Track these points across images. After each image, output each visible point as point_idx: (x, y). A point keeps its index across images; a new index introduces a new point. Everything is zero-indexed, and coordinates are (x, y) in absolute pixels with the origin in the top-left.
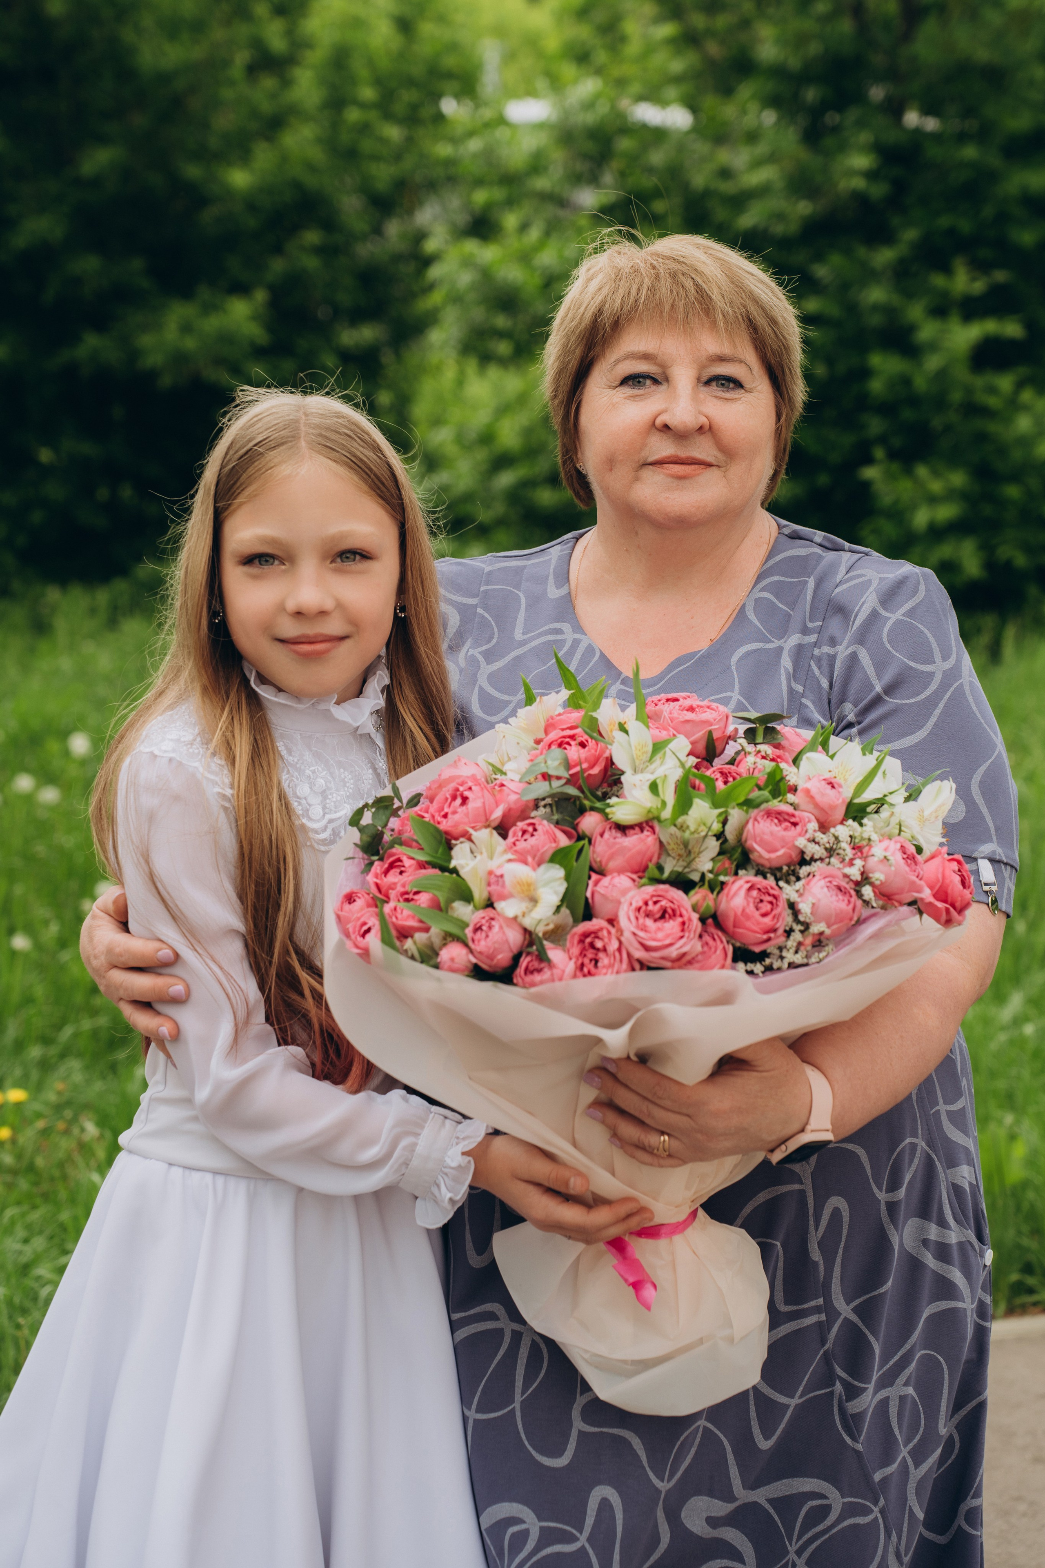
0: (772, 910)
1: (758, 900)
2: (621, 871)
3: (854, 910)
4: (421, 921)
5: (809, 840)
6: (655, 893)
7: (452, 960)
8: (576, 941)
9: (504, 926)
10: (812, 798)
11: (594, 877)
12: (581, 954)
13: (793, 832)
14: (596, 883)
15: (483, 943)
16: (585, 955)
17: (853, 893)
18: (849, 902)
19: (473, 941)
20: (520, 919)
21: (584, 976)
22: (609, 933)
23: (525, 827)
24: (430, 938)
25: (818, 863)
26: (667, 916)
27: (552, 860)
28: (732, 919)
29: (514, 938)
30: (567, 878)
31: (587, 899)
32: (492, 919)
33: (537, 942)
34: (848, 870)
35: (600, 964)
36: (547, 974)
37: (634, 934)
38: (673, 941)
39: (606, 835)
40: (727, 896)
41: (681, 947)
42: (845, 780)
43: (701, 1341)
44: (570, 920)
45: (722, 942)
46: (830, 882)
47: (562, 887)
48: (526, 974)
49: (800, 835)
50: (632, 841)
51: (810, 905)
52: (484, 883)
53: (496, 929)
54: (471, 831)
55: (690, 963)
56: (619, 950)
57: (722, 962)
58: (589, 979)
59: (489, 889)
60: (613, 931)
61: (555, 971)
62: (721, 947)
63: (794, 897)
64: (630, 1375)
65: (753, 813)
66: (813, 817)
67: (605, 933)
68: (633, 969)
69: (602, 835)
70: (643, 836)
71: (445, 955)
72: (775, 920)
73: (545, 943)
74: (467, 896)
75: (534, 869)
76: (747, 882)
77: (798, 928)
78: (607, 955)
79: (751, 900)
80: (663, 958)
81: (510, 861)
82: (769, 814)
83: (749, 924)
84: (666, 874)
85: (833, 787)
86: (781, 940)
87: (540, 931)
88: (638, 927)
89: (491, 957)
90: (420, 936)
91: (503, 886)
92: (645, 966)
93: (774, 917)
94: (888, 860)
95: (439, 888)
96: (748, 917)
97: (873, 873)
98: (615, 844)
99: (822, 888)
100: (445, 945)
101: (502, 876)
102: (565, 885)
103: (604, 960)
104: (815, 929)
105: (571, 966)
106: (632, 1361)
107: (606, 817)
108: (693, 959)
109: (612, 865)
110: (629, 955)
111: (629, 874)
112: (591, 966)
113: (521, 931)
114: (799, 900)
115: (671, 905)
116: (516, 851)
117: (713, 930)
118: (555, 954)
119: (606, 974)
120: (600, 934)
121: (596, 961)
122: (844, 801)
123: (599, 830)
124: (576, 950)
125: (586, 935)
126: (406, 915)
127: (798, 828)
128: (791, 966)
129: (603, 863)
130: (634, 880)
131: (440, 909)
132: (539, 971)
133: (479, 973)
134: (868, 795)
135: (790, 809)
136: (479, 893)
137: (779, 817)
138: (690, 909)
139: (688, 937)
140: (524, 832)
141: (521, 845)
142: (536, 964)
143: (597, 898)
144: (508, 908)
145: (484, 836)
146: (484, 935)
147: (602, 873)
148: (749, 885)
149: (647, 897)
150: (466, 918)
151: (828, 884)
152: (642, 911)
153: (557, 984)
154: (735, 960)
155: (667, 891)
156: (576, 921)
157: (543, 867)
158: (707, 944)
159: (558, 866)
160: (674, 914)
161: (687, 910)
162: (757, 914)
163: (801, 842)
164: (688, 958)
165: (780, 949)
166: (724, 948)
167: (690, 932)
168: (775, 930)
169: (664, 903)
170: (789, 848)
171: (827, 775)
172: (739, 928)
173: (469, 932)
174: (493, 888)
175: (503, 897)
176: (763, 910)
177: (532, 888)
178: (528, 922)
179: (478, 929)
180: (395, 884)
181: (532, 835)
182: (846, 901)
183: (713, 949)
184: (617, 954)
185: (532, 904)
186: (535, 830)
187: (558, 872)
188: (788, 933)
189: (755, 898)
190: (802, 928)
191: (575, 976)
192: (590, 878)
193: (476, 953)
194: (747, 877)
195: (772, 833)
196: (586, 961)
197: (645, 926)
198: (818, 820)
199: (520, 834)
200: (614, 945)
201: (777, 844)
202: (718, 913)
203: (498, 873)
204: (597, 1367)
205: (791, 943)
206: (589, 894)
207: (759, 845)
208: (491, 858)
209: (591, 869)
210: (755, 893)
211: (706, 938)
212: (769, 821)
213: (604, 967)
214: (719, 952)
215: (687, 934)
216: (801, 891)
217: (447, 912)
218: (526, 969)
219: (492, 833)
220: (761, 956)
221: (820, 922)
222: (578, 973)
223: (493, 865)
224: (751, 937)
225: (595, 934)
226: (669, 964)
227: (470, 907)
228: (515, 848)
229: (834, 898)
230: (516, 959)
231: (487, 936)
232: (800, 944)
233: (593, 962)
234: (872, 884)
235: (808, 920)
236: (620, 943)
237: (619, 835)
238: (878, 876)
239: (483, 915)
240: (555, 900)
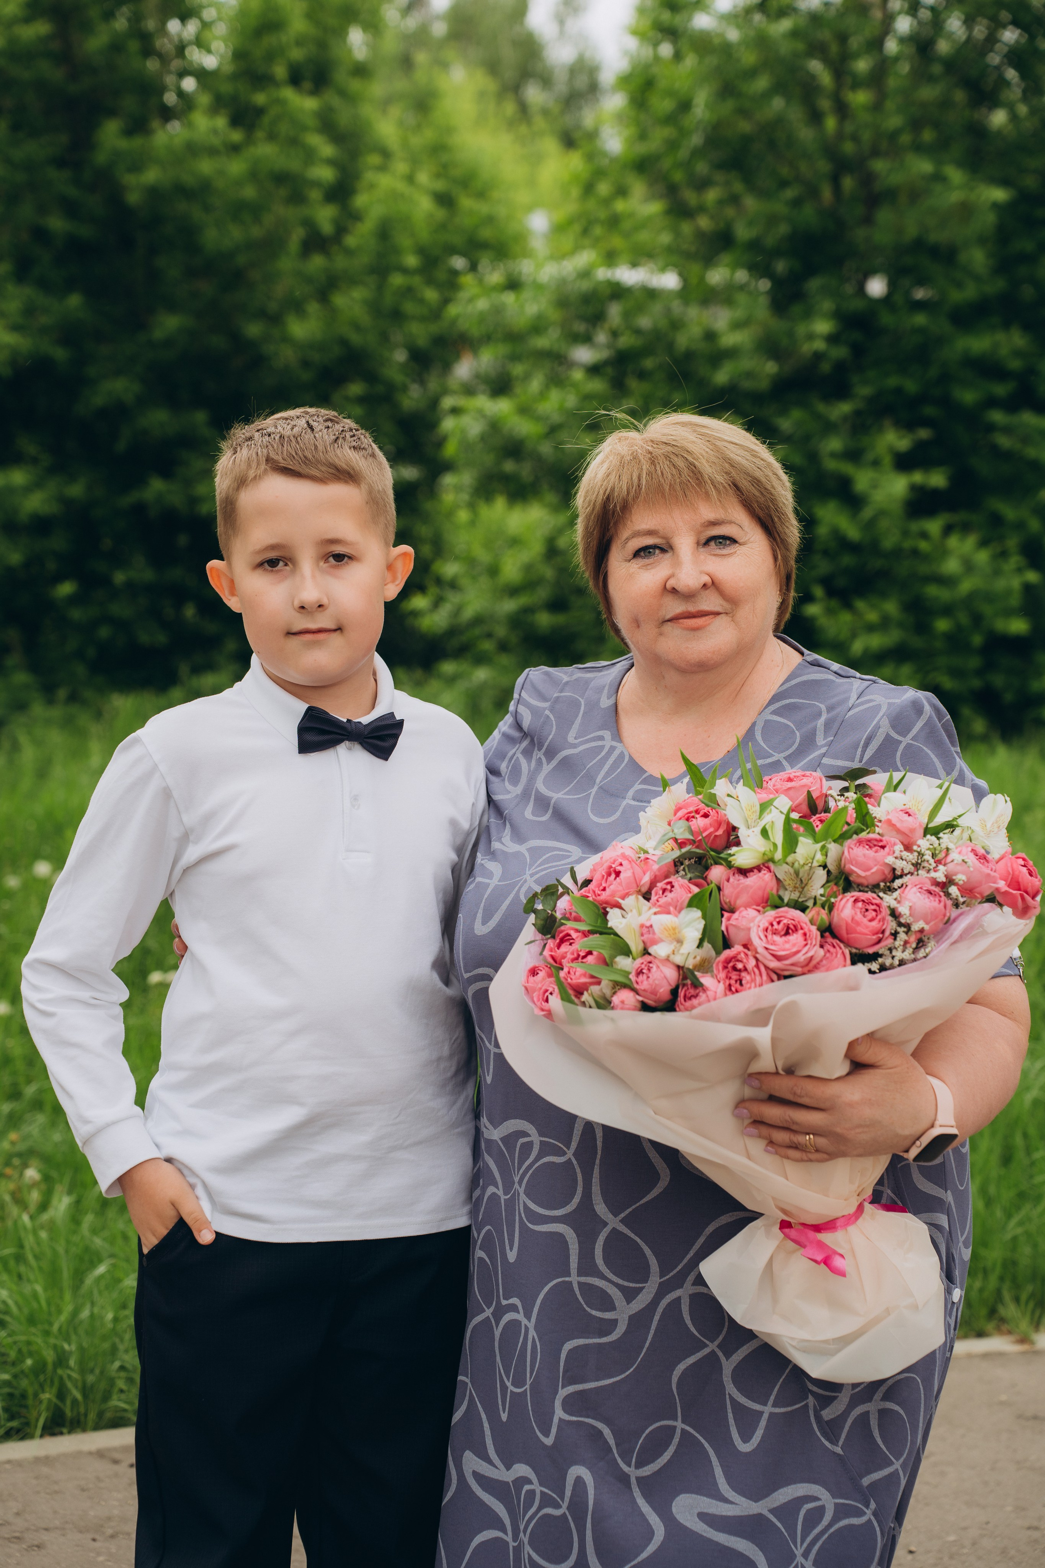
0: (877, 916)
1: (864, 910)
2: (747, 906)
3: (945, 907)
4: (592, 977)
5: (896, 858)
6: (777, 915)
7: (623, 1002)
8: (720, 968)
9: (660, 965)
10: (894, 826)
11: (726, 915)
12: (727, 977)
13: (882, 852)
14: (729, 919)
15: (645, 983)
16: (730, 978)
17: (942, 894)
18: (940, 901)
19: (637, 983)
20: (672, 958)
21: (733, 993)
22: (746, 955)
23: (665, 886)
24: (601, 990)
25: (909, 876)
26: (790, 931)
27: (690, 905)
28: (844, 928)
29: (671, 975)
30: (704, 917)
31: (723, 932)
32: (650, 962)
33: (689, 975)
34: (933, 874)
35: (743, 982)
36: (703, 996)
37: (766, 949)
38: (800, 949)
39: (731, 880)
40: (838, 910)
41: (806, 953)
42: (919, 810)
43: (888, 1311)
44: (713, 953)
45: (841, 948)
46: (921, 888)
47: (701, 924)
48: (685, 1001)
49: (889, 854)
50: (753, 880)
51: (908, 908)
52: (638, 934)
53: (654, 969)
54: (621, 901)
55: (816, 968)
56: (757, 966)
57: (843, 963)
58: (737, 995)
59: (642, 938)
60: (749, 953)
61: (708, 993)
62: (840, 952)
63: (893, 904)
64: (833, 1353)
65: (848, 843)
66: (898, 841)
67: (742, 955)
68: (772, 981)
69: (728, 880)
70: (761, 874)
71: (616, 1000)
72: (881, 923)
73: (696, 973)
74: (626, 951)
75: (676, 916)
76: (853, 897)
77: (901, 930)
78: (748, 973)
79: (858, 911)
80: (792, 965)
81: (655, 914)
82: (860, 842)
83: (859, 929)
84: (786, 901)
85: (909, 815)
86: (889, 942)
87: (690, 964)
88: (768, 942)
89: (654, 993)
90: (594, 989)
91: (654, 933)
92: (782, 976)
93: (879, 921)
94: (966, 862)
95: (603, 947)
96: (858, 924)
97: (955, 875)
98: (738, 885)
99: (915, 893)
100: (614, 993)
101: (651, 926)
102: (703, 922)
103: (746, 977)
104: (916, 927)
105: (721, 987)
106: (834, 1340)
107: (729, 865)
108: (818, 963)
109: (739, 902)
110: (766, 968)
111: (755, 907)
112: (738, 985)
113: (675, 968)
114: (898, 905)
115: (792, 922)
116: (660, 906)
117: (830, 940)
118: (706, 980)
119: (750, 988)
120: (739, 957)
121: (741, 981)
122: (920, 825)
123: (724, 877)
124: (722, 975)
125: (728, 961)
126: (578, 973)
127: (887, 849)
128: (902, 963)
129: (732, 903)
130: (759, 911)
131: (606, 964)
132: (696, 996)
133: (645, 1007)
134: (940, 819)
135: (878, 837)
136: (635, 946)
137: (870, 843)
138: (808, 923)
139: (811, 944)
140: (664, 890)
141: (663, 900)
142: (692, 992)
143: (731, 930)
144: (660, 950)
145: (632, 902)
146: (645, 977)
147: (732, 911)
148: (854, 898)
149: (771, 919)
150: (628, 969)
151: (920, 890)
152: (769, 931)
153: (713, 1003)
154: (853, 963)
155: (787, 912)
156: (718, 953)
157: (683, 912)
158: (829, 951)
159: (695, 909)
160: (796, 929)
161: (806, 924)
162: (865, 921)
163: (890, 860)
164: (814, 962)
165: (890, 950)
166: (843, 953)
167: (811, 939)
168: (883, 932)
169: (785, 921)
170: (881, 865)
171: (903, 807)
172: (851, 934)
173: (632, 977)
174: (646, 937)
175: (655, 942)
176: (870, 917)
177: (677, 931)
178: (679, 960)
179: (639, 973)
180: (566, 953)
181: (671, 891)
182: (937, 900)
183: (834, 954)
184: (756, 970)
185: (679, 944)
186: (672, 887)
187: (697, 914)
188: (895, 935)
189: (861, 909)
190: (905, 930)
191: (726, 995)
192: (722, 916)
193: (641, 992)
194: (850, 896)
195: (864, 855)
196: (733, 982)
197: (774, 941)
198: (902, 843)
199: (661, 892)
200: (752, 963)
201: (871, 863)
202: (833, 926)
203: (648, 924)
204: (804, 1352)
205: (899, 942)
206: (723, 928)
207: (856, 867)
208: (640, 914)
209: (722, 909)
210: (860, 904)
211: (827, 947)
212: (861, 847)
213: (748, 983)
214: (840, 955)
215: (809, 942)
216: (899, 899)
217: (612, 966)
218: (685, 996)
219: (637, 899)
220: (875, 957)
221: (918, 921)
222: (728, 992)
223: (643, 919)
224: (864, 940)
225: (735, 958)
226: (799, 970)
227: (630, 959)
228: (658, 904)
229: (927, 900)
230: (674, 992)
231: (648, 977)
232: (906, 942)
233: (738, 982)
234: (956, 884)
235: (908, 921)
236: (757, 960)
237: (741, 877)
238: (960, 878)
239: (641, 961)
240: (698, 935)
